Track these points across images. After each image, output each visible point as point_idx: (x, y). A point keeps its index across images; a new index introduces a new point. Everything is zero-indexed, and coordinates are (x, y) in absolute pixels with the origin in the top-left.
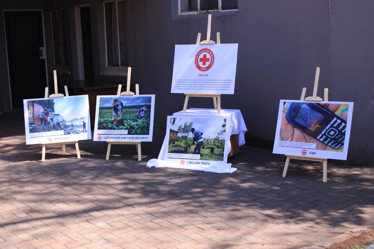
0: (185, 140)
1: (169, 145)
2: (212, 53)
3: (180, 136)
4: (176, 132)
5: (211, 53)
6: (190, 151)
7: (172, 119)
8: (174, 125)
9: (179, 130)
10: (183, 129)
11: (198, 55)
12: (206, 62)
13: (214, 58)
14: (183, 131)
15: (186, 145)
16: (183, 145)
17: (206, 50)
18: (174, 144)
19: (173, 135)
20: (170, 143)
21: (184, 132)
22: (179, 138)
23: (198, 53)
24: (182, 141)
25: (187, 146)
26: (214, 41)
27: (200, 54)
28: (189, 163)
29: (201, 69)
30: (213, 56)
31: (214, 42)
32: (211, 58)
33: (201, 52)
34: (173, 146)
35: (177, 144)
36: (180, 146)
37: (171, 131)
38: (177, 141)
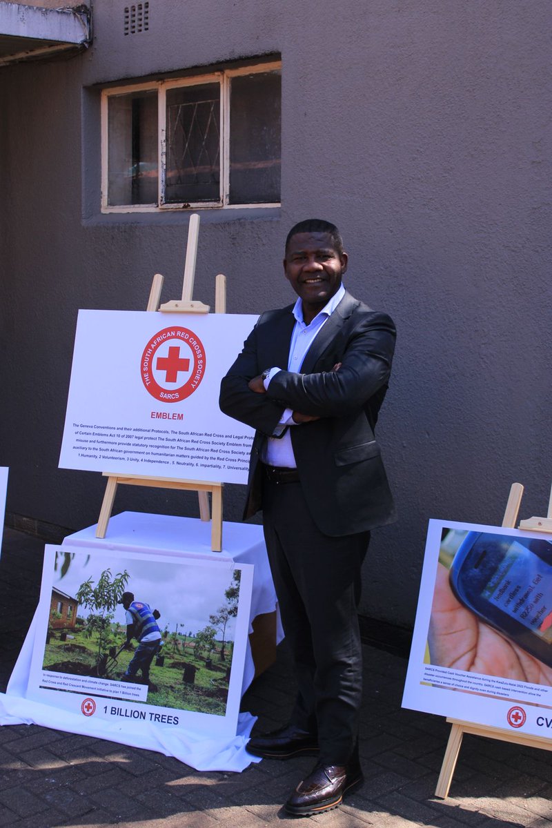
0: (100, 632)
1: (48, 642)
2: (199, 343)
3: (85, 618)
4: (71, 600)
5: (194, 343)
6: (115, 670)
7: (59, 555)
8: (67, 576)
9: (81, 594)
10: (95, 592)
11: (153, 346)
12: (179, 373)
13: (204, 358)
14: (96, 599)
15: (104, 649)
16: (94, 649)
17: (179, 333)
18: (62, 643)
19: (61, 612)
20: (50, 635)
21: (98, 605)
22: (80, 621)
23: (151, 342)
24: (90, 635)
25: (108, 652)
26: (205, 303)
27: (159, 344)
28: (109, 710)
29: (162, 393)
30: (203, 352)
31: (207, 308)
32: (196, 360)
33: (163, 337)
34: (59, 647)
35: (74, 642)
36: (83, 649)
37: (56, 595)
38: (75, 631)
